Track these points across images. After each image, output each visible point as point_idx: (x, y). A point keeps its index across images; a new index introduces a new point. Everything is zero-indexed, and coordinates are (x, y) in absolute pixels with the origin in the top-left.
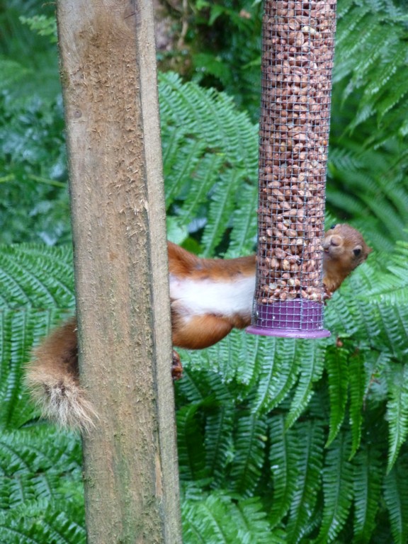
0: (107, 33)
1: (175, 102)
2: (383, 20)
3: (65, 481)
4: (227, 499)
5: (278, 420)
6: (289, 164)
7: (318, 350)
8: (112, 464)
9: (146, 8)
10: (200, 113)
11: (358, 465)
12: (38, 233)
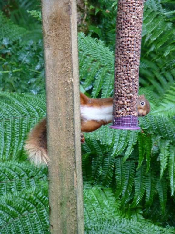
0: (59, 17)
1: (83, 43)
2: (158, 14)
3: (41, 181)
4: (99, 188)
5: (118, 160)
6: (127, 66)
7: (135, 134)
8: (58, 175)
9: (74, 8)
10: (92, 47)
11: (147, 177)
12: (31, 90)
